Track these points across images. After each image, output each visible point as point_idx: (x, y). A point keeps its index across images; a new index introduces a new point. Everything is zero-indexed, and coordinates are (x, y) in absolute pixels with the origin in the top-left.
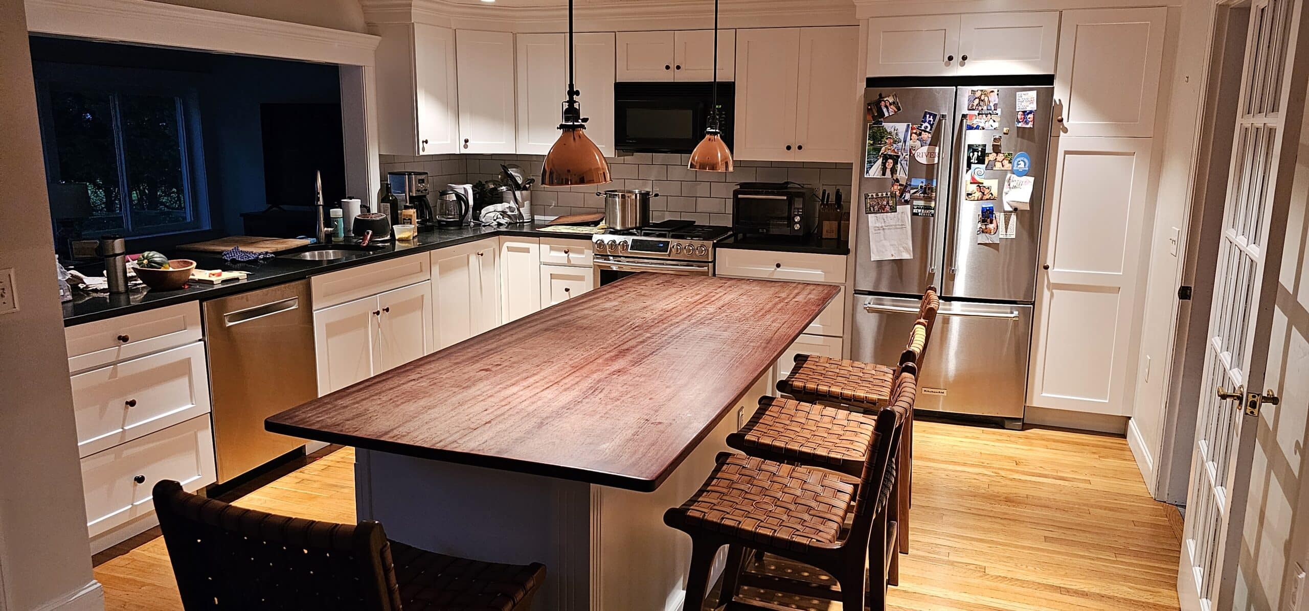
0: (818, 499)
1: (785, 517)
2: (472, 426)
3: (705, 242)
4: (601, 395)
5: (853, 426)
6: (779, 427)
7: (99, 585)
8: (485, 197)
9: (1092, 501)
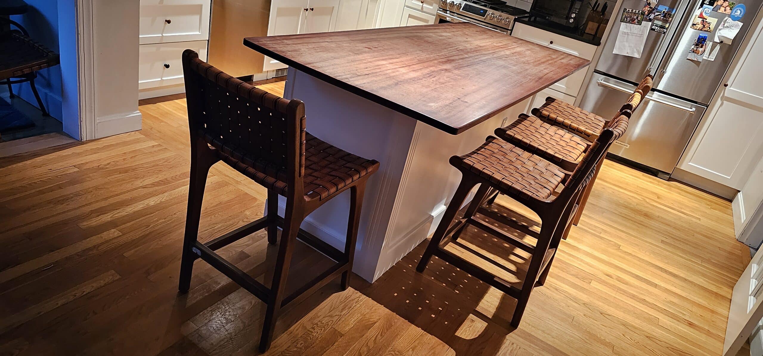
0: (542, 175)
1: (520, 179)
2: (358, 74)
3: (510, 16)
4: (434, 79)
5: (573, 144)
6: (528, 132)
7: (140, 114)
9: (698, 230)
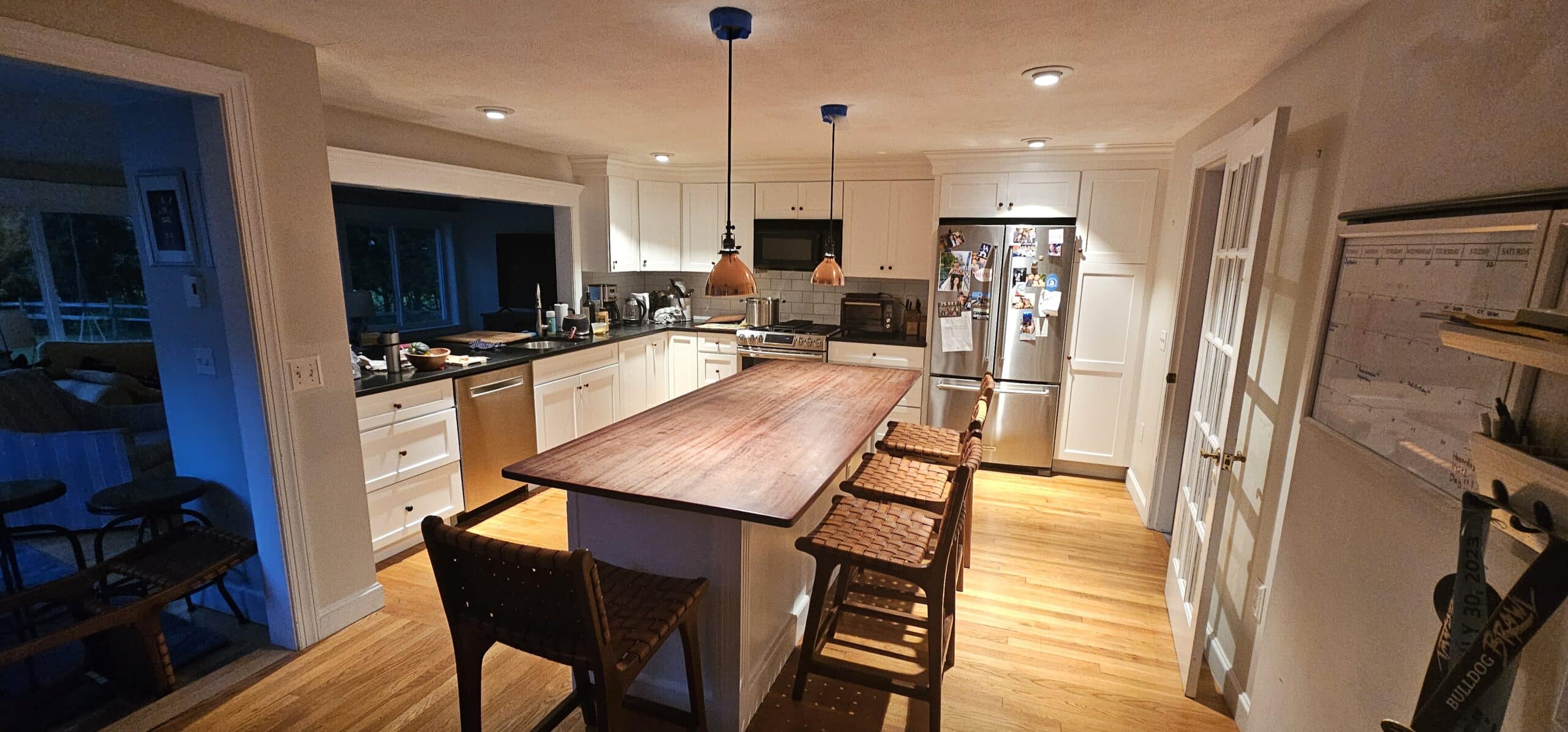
0: (909, 530)
1: (884, 544)
2: (654, 476)
3: (821, 337)
4: (749, 453)
5: (932, 475)
6: (878, 476)
7: (380, 586)
8: (658, 302)
